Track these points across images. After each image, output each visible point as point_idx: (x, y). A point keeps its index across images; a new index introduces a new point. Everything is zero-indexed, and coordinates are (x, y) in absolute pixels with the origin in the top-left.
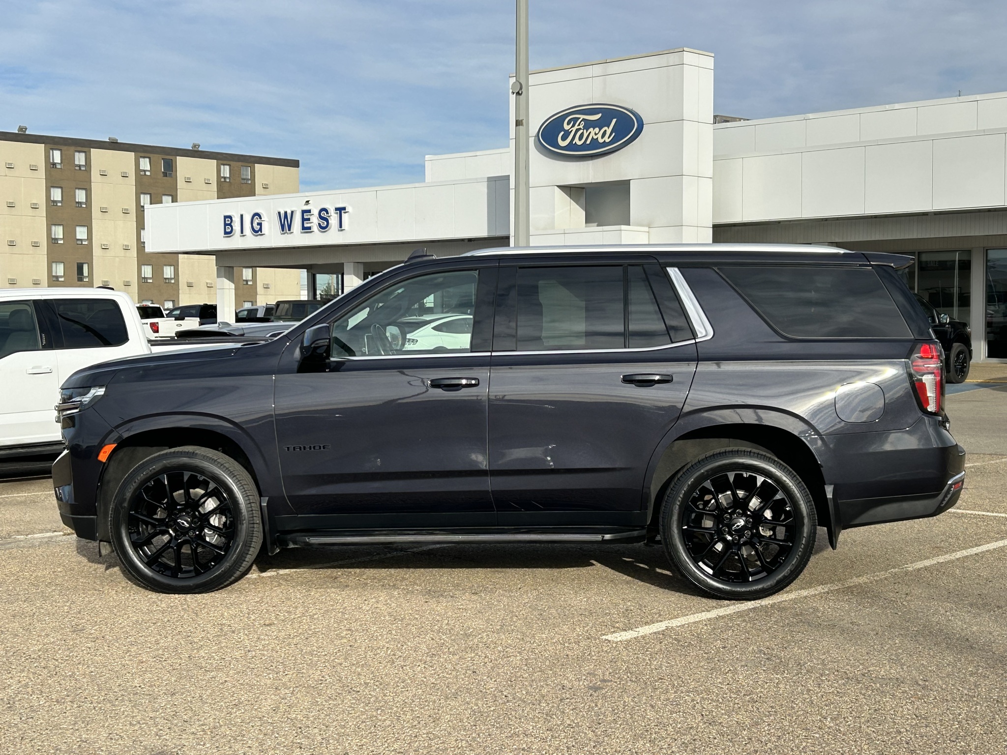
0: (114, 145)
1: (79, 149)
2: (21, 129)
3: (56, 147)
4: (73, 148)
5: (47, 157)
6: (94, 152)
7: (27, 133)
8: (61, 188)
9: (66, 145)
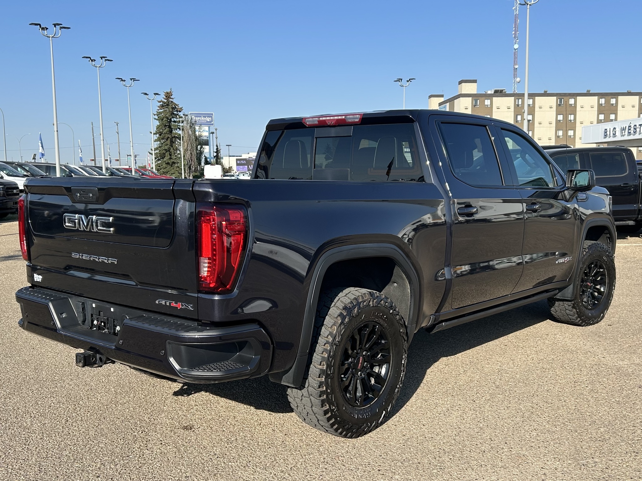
0: (629, 94)
1: (613, 97)
2: (588, 91)
3: (602, 97)
4: (610, 97)
5: (599, 101)
6: (620, 97)
7: (590, 92)
8: (604, 114)
9: (607, 96)
